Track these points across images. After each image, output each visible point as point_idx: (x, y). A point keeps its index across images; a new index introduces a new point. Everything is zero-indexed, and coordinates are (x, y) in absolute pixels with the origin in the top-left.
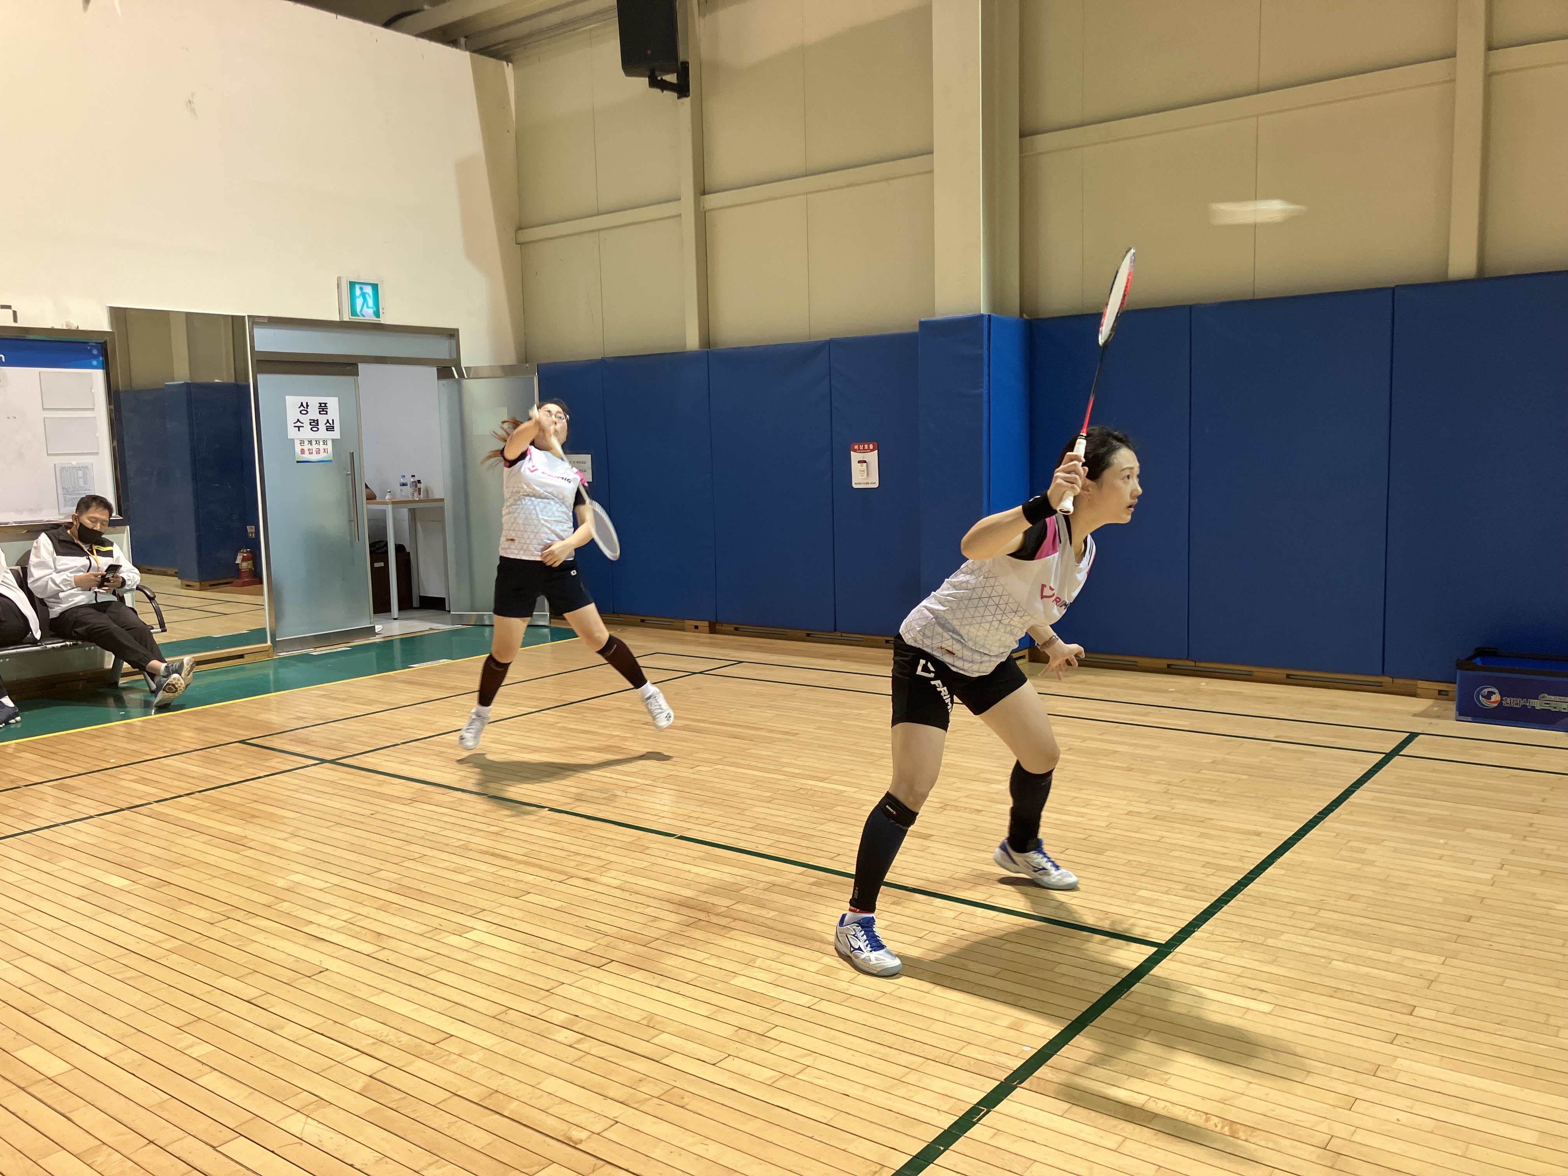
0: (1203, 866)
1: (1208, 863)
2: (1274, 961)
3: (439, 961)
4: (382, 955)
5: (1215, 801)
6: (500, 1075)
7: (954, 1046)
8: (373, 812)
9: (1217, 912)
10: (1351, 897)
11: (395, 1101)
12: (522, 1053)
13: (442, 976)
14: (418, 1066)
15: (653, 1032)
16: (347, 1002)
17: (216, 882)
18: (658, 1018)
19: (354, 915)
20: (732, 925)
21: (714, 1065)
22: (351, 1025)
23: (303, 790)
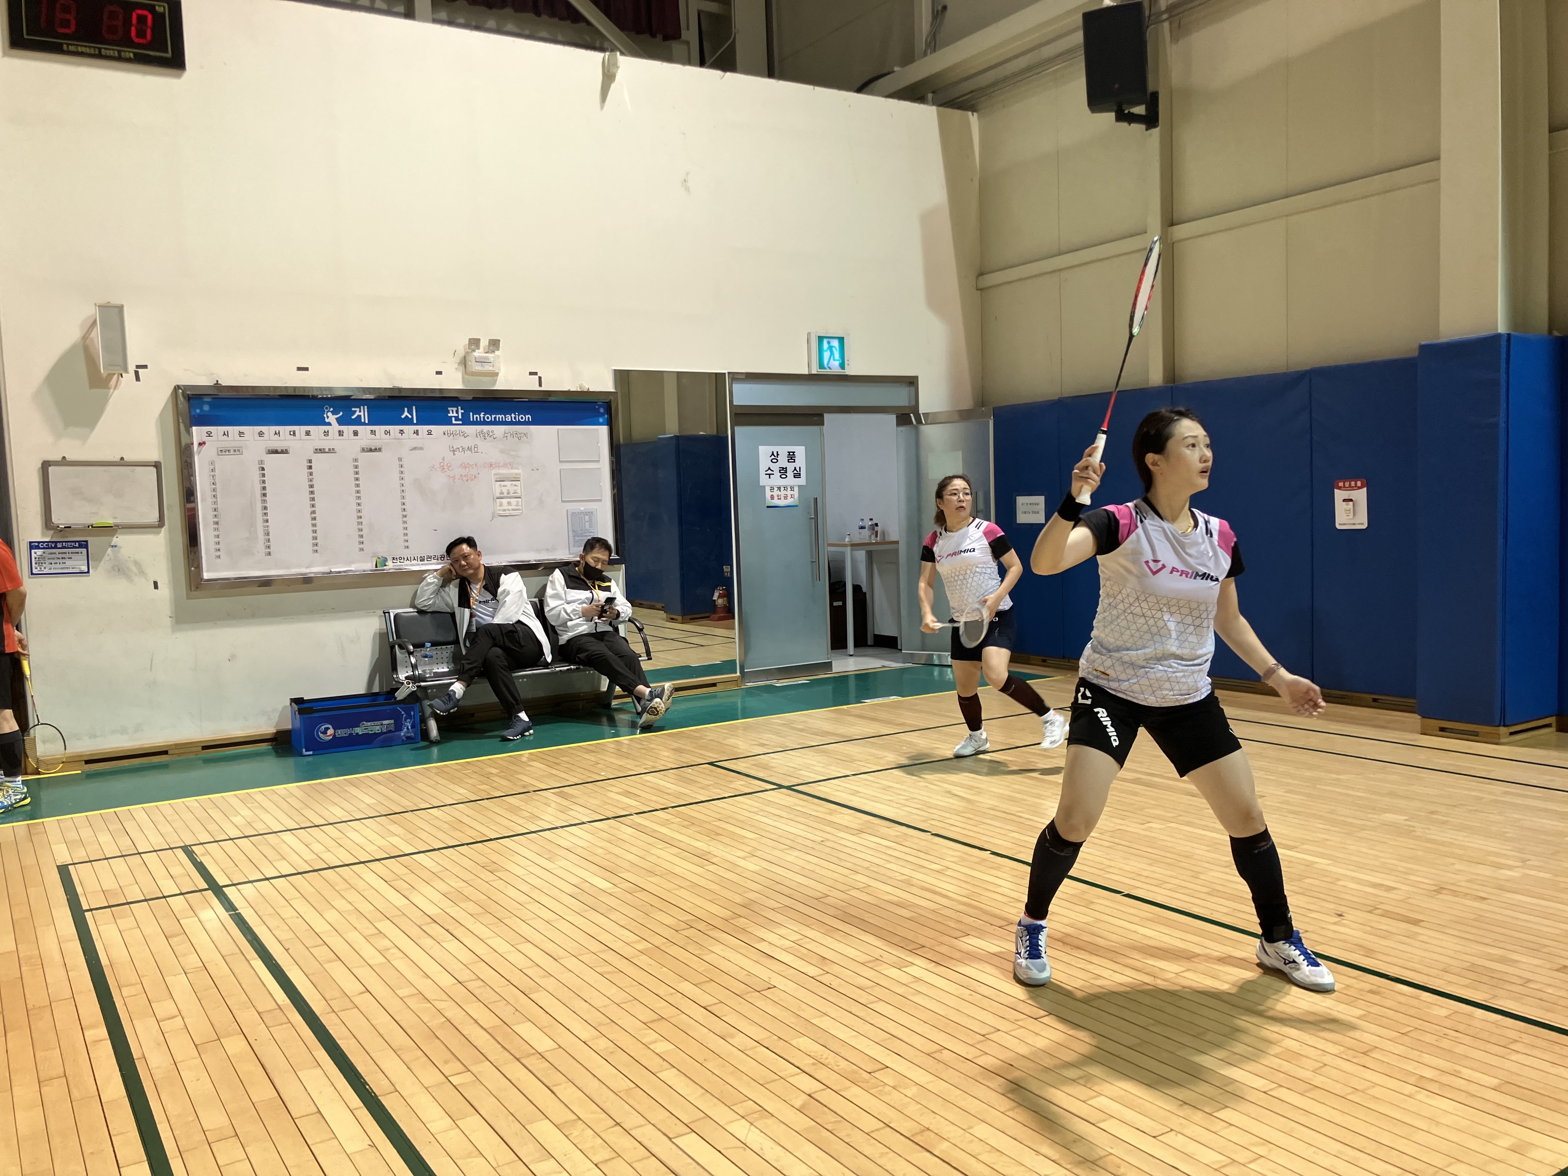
3: (878, 991)
4: (826, 979)
8: (823, 839)
11: (831, 1123)
13: (880, 1007)
14: (854, 1092)
16: (791, 1020)
17: (683, 893)
19: (802, 937)
22: (794, 1043)
23: (762, 813)
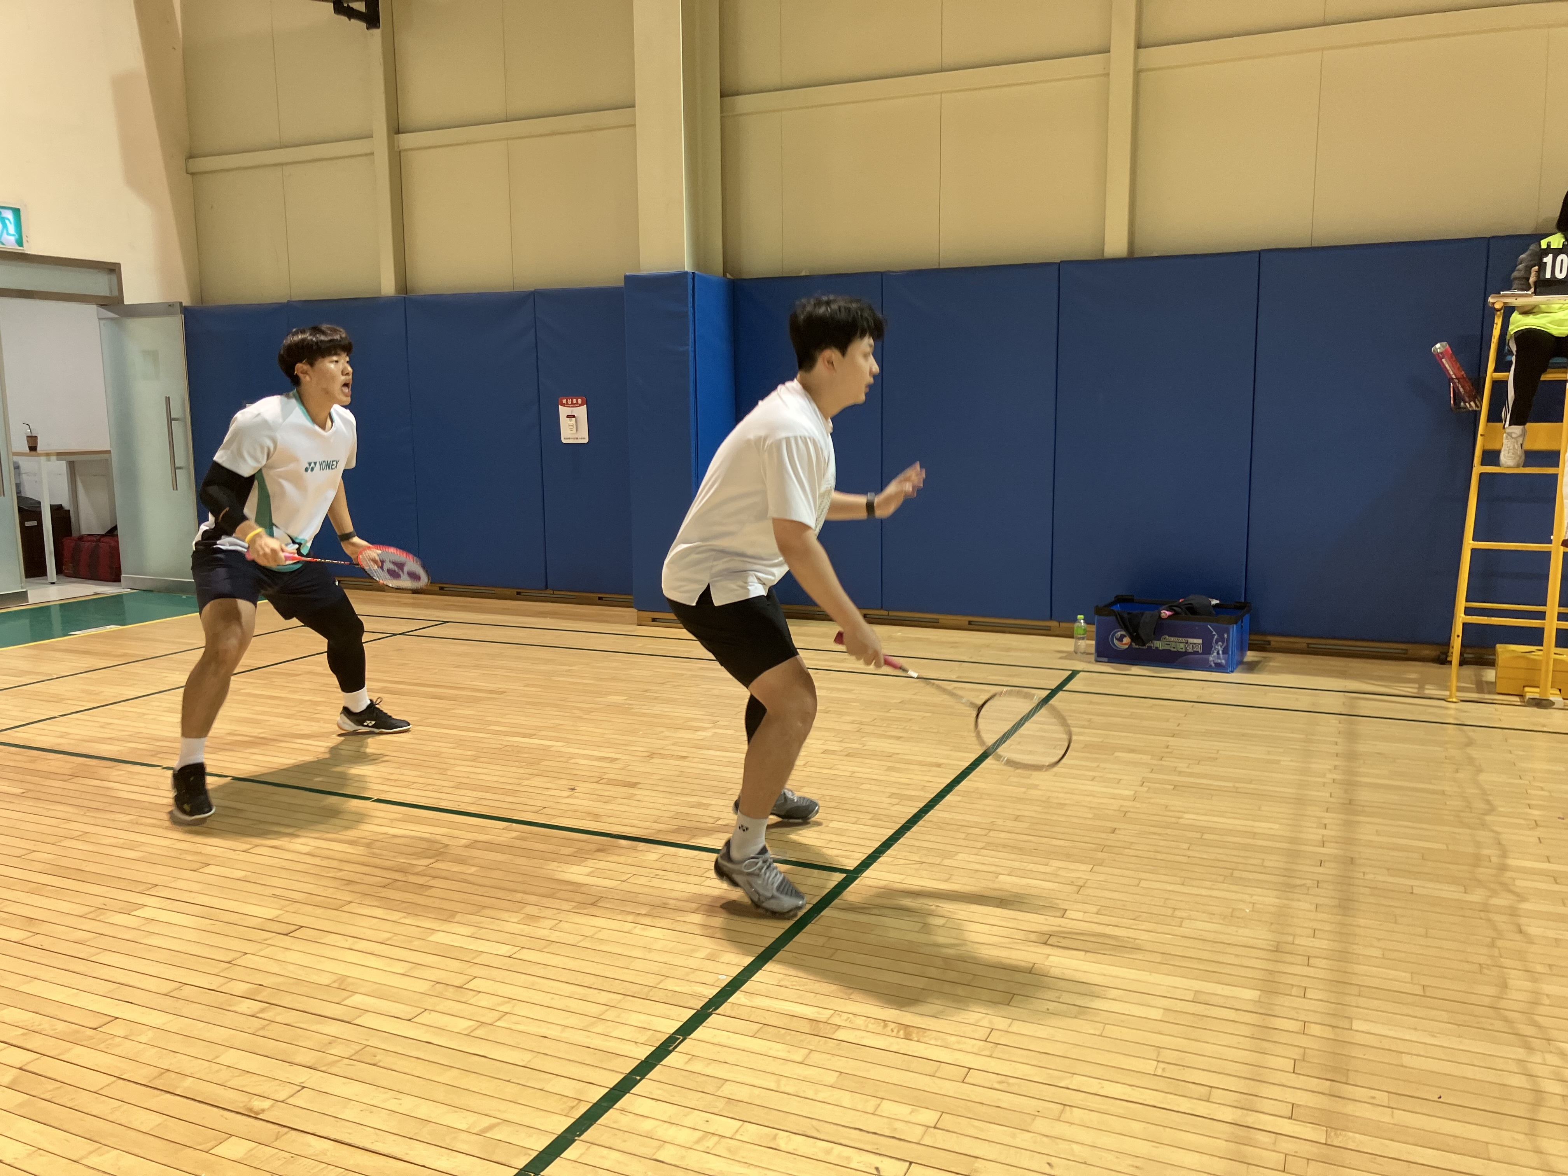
0: (889, 797)
1: (893, 794)
2: (949, 879)
5: (901, 737)
6: (173, 1053)
7: (651, 980)
8: (24, 791)
9: (899, 839)
10: (1017, 818)
11: (49, 1091)
12: (199, 1029)
13: (105, 957)
15: (345, 994)
18: (350, 980)
20: (430, 884)
21: (409, 1020)
